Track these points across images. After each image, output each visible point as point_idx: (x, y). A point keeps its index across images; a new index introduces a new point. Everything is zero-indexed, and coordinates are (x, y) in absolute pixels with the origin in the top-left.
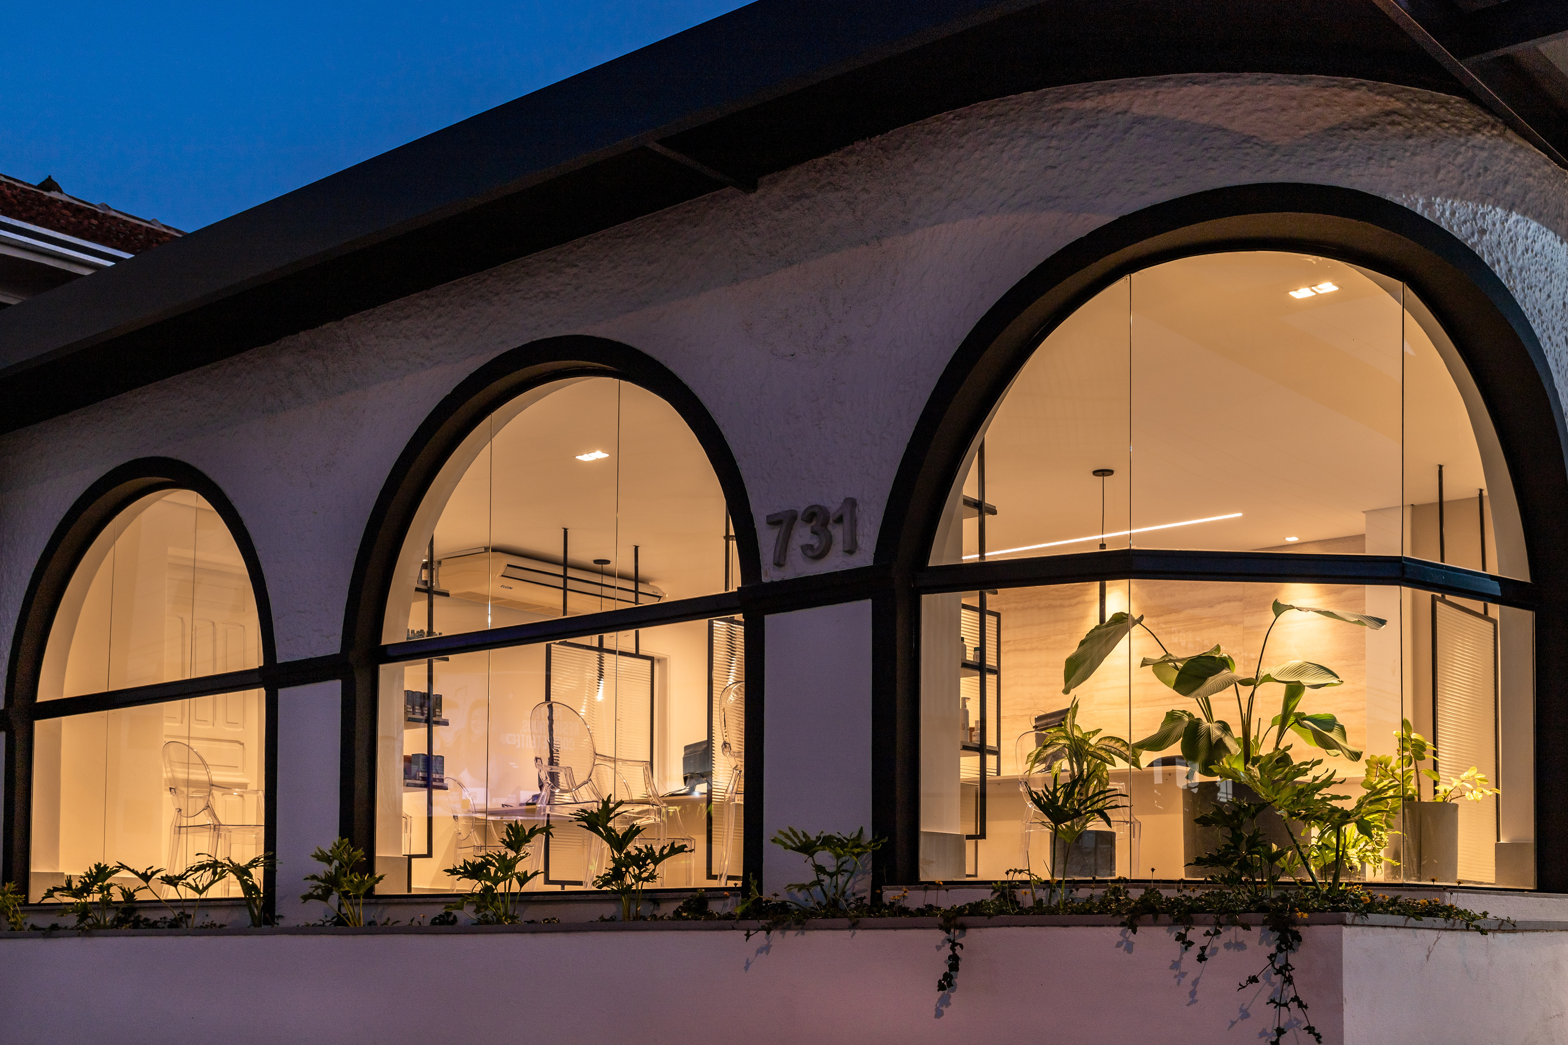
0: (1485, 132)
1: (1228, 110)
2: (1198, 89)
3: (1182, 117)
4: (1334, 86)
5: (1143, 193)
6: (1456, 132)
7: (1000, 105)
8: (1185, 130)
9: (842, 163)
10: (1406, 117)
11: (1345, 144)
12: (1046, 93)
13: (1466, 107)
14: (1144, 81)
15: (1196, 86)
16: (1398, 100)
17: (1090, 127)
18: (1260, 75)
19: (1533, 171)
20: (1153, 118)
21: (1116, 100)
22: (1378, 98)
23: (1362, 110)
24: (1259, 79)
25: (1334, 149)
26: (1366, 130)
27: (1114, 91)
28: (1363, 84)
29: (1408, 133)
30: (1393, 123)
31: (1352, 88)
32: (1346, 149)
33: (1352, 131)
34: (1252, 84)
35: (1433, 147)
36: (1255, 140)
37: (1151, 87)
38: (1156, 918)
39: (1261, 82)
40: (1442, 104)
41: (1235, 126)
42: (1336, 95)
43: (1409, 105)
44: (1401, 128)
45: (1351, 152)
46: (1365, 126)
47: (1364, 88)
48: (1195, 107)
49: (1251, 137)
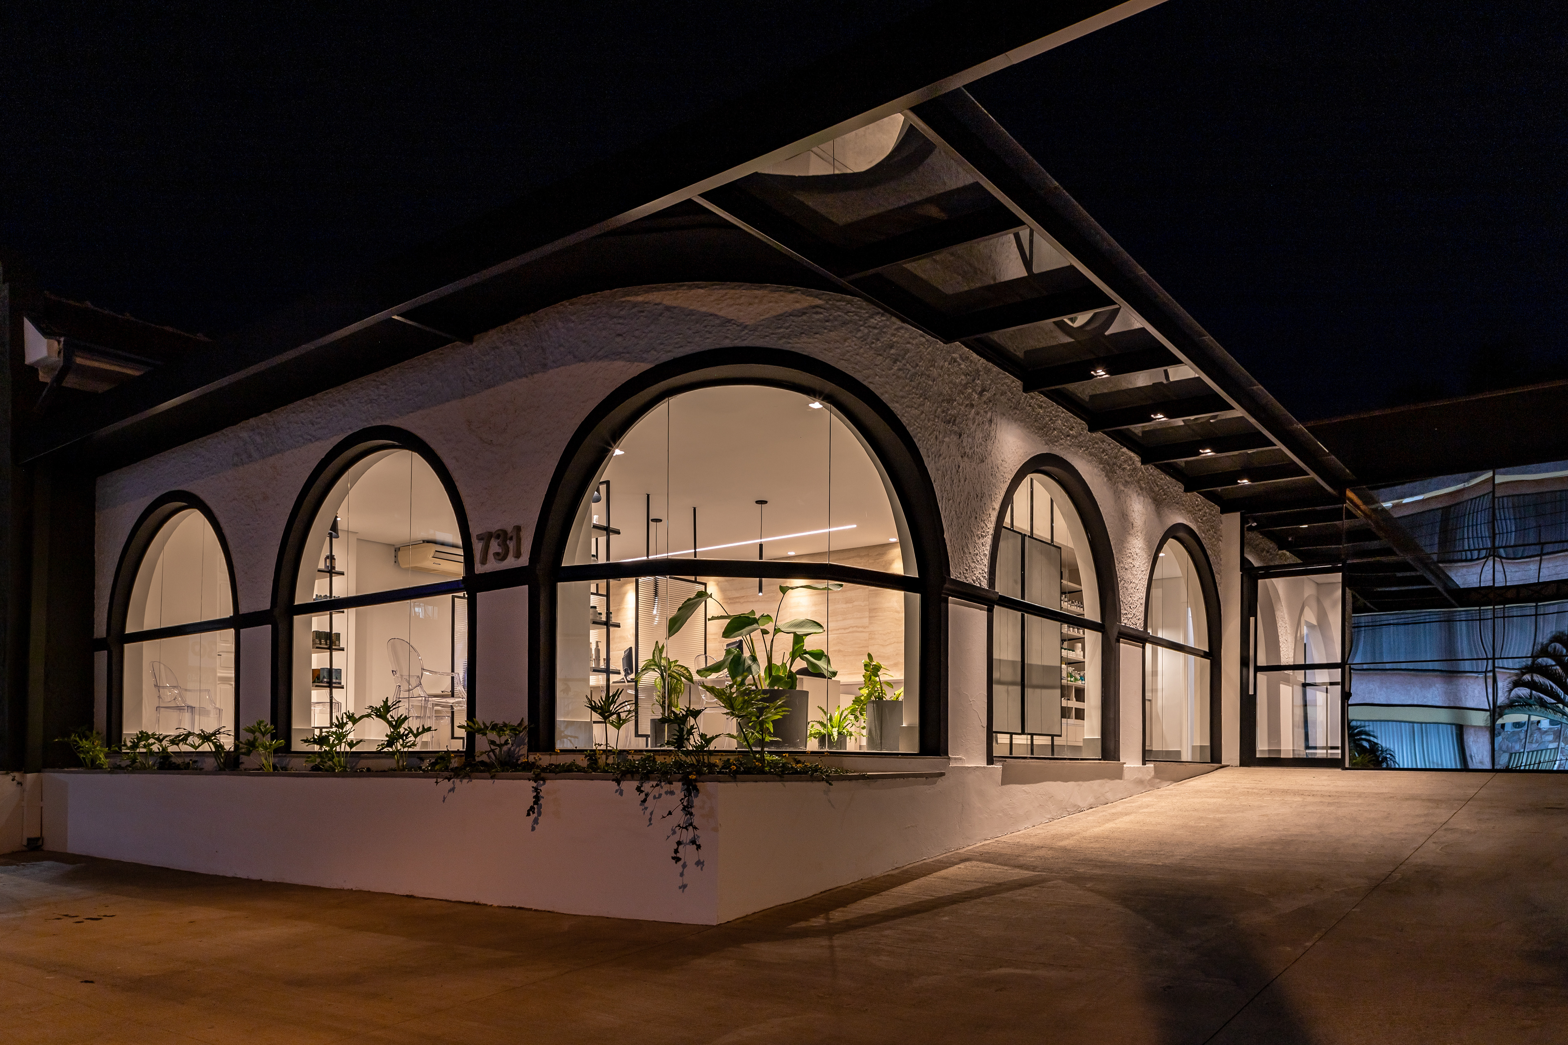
0: (877, 318)
1: (719, 304)
3: (691, 308)
4: (781, 291)
5: (670, 351)
8: (693, 315)
9: (514, 329)
10: (825, 309)
11: (788, 325)
12: (617, 292)
13: (864, 303)
16: (820, 299)
18: (737, 284)
19: (911, 341)
20: (675, 308)
21: (655, 296)
22: (808, 298)
23: (798, 305)
24: (735, 286)
26: (800, 316)
28: (798, 290)
29: (826, 319)
30: (817, 313)
31: (792, 292)
32: (788, 328)
33: (791, 317)
34: (733, 289)
35: (842, 327)
36: (733, 322)
37: (674, 290)
38: (633, 776)
41: (721, 314)
42: (782, 296)
44: (822, 316)
45: (791, 329)
46: (800, 314)
47: (799, 292)
48: (699, 301)
49: (732, 320)
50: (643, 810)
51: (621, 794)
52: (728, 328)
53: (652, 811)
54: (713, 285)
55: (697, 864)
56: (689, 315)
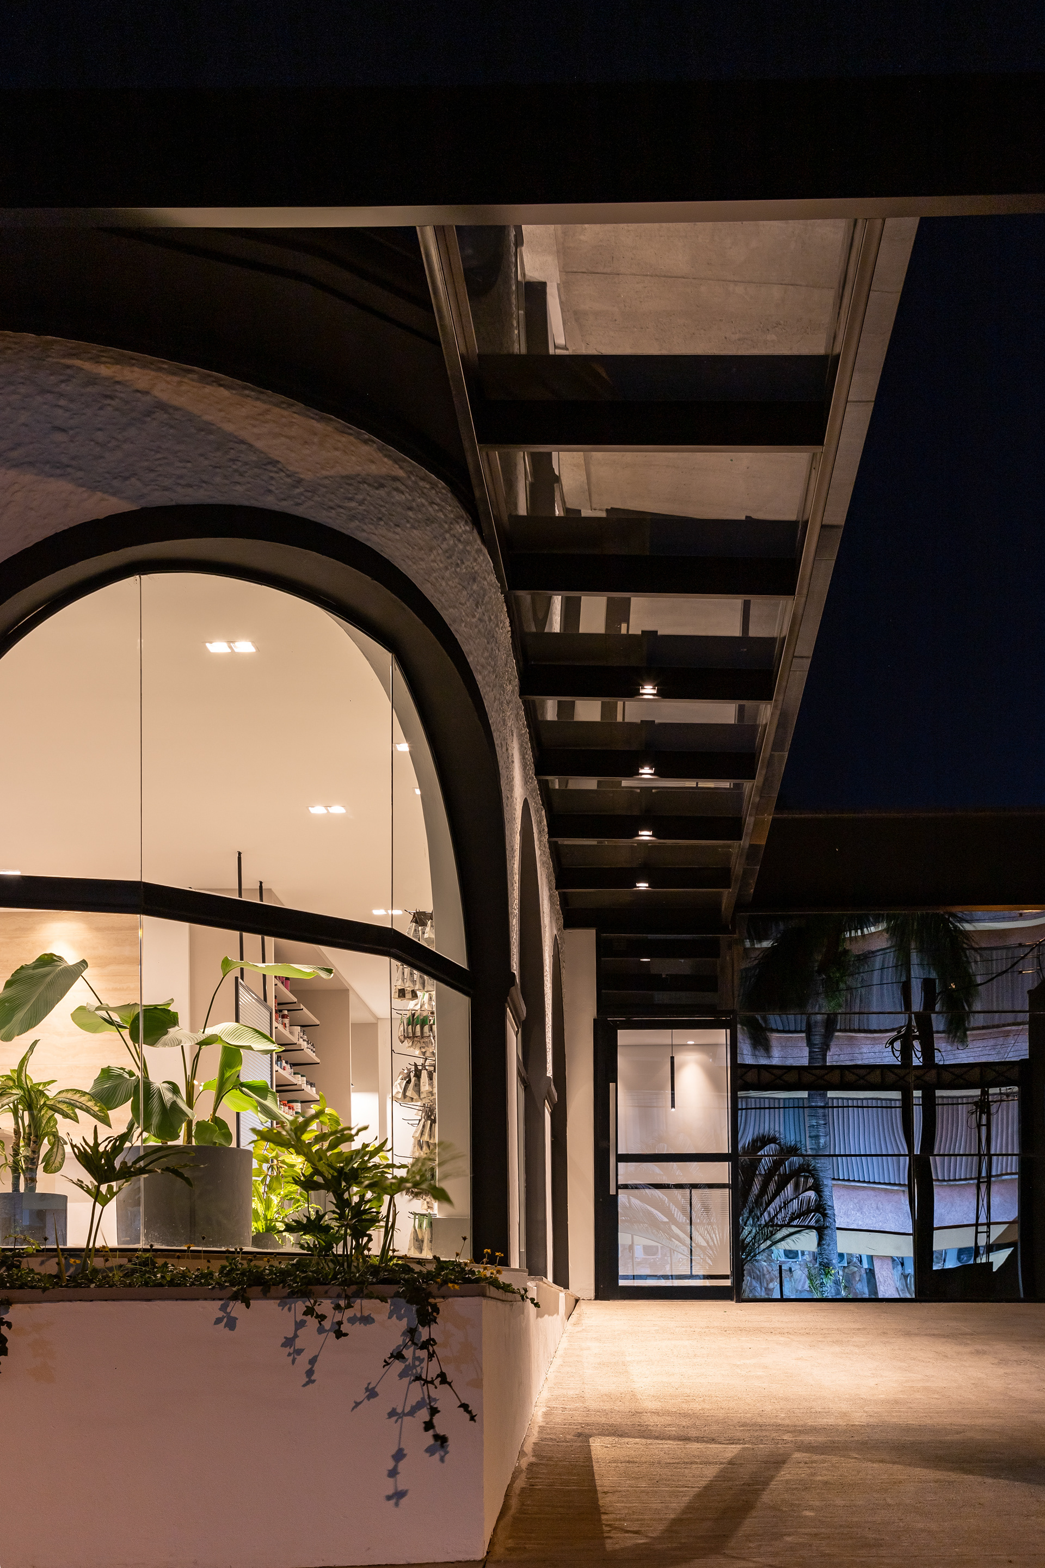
1: (255, 426)
2: (224, 392)
3: (207, 418)
4: (350, 434)
6: (443, 517)
8: (211, 432)
10: (406, 486)
12: (50, 342)
14: (169, 365)
15: (222, 388)
16: (402, 467)
18: (283, 398)
20: (176, 408)
21: (135, 375)
22: (385, 459)
23: (373, 466)
24: (282, 402)
25: (351, 499)
26: (375, 488)
27: (136, 365)
28: (373, 441)
29: (409, 504)
30: (397, 490)
31: (364, 441)
32: (361, 503)
34: (278, 405)
35: (429, 525)
37: (175, 374)
38: (267, 1291)
39: (285, 406)
40: (433, 485)
42: (352, 444)
43: (409, 476)
44: (403, 497)
45: (364, 507)
46: (376, 484)
47: (374, 445)
48: (220, 410)
49: (278, 462)
50: (289, 1355)
51: (231, 1324)
52: (272, 474)
53: (315, 1357)
54: (245, 388)
55: (430, 1451)
56: (202, 430)
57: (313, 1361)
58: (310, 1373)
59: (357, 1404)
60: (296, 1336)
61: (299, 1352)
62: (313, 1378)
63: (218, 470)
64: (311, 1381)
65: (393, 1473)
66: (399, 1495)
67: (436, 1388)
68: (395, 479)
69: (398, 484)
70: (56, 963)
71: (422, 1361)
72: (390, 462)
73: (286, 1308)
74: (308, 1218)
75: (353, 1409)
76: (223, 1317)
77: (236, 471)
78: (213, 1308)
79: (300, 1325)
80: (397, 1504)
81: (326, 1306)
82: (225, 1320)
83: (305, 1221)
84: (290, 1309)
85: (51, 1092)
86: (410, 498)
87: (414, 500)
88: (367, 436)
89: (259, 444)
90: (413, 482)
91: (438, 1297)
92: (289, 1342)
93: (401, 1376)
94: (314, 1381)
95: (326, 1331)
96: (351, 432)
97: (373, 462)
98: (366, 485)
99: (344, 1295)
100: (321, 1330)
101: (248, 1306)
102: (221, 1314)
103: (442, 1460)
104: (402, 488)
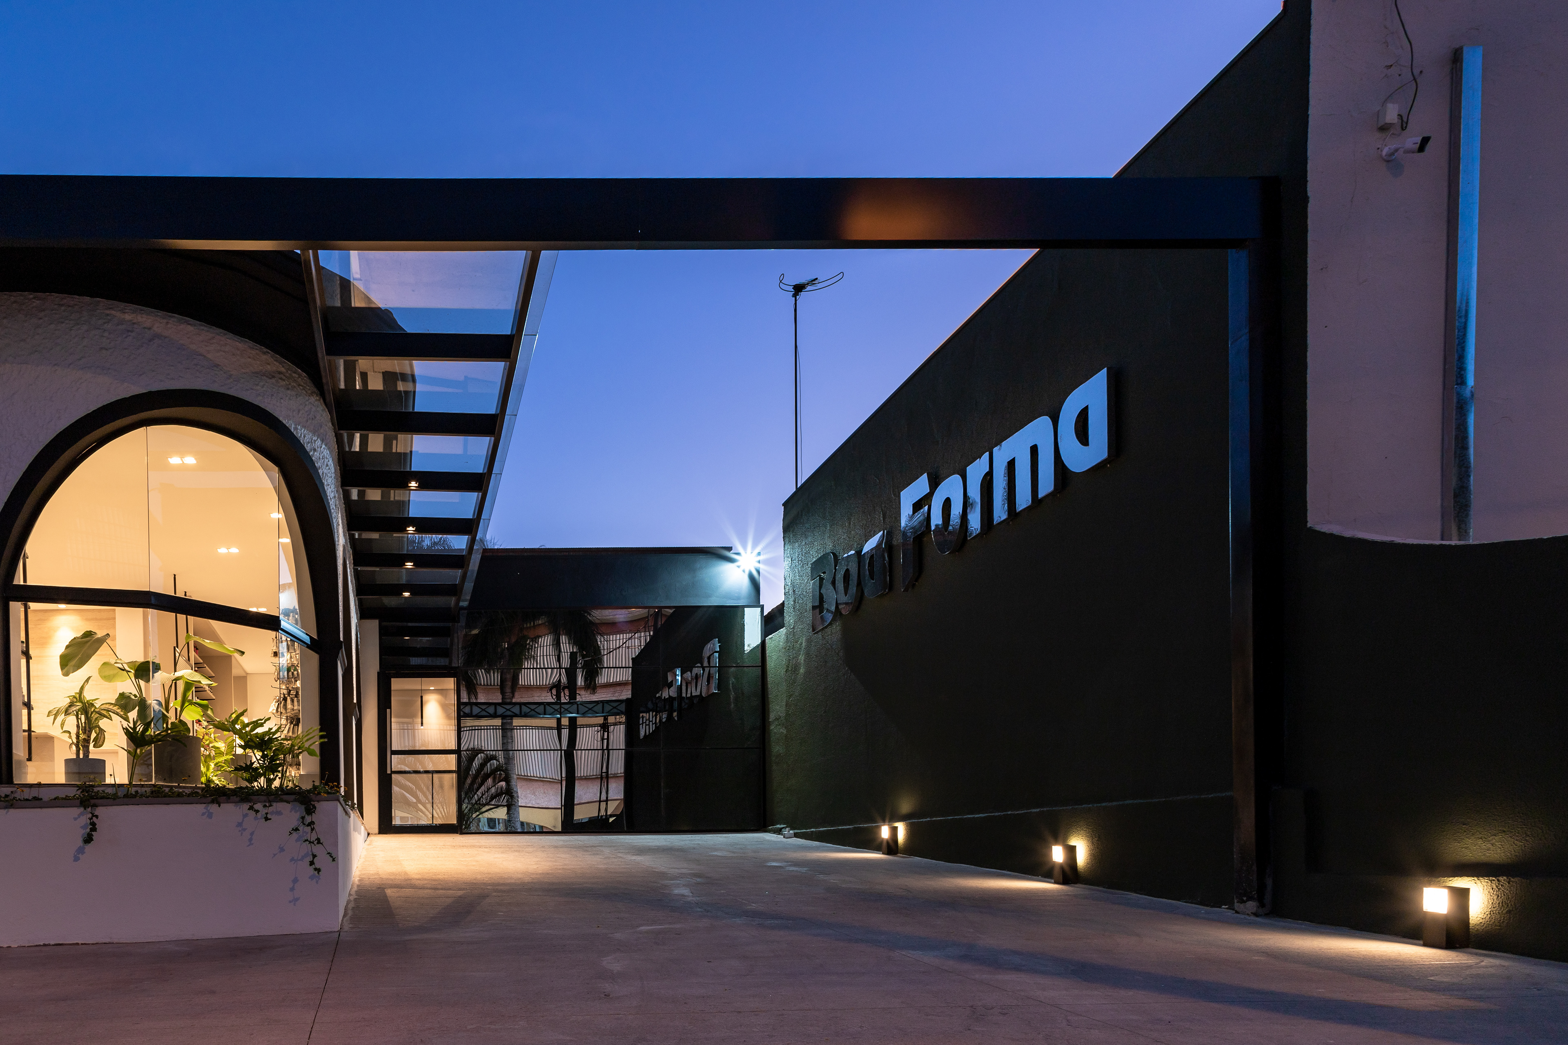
0: (314, 396)
1: (206, 346)
2: (190, 328)
4: (257, 349)
5: (162, 381)
6: (305, 393)
7: (68, 300)
8: (184, 350)
10: (286, 377)
11: (261, 384)
12: (99, 302)
13: (308, 380)
14: (161, 313)
15: (189, 326)
16: (283, 367)
17: (128, 331)
18: (221, 330)
19: (327, 424)
20: (166, 337)
21: (143, 319)
22: (275, 363)
23: (268, 367)
25: (257, 385)
27: (143, 313)
28: (268, 353)
29: (287, 387)
30: (281, 379)
31: (264, 353)
32: (263, 387)
34: (218, 334)
35: (297, 398)
36: (220, 368)
37: (164, 318)
39: (222, 334)
40: (300, 375)
42: (258, 354)
43: (287, 371)
44: (284, 383)
45: (264, 389)
46: (271, 377)
47: (269, 355)
48: (189, 338)
49: (219, 365)
50: (240, 831)
52: (217, 372)
53: (254, 832)
54: (202, 325)
55: (312, 878)
56: (179, 349)
57: (252, 834)
58: (250, 840)
59: (275, 855)
60: (243, 821)
61: (245, 830)
62: (252, 842)
63: (188, 370)
64: (251, 844)
65: (292, 889)
66: (296, 900)
67: (315, 845)
68: (280, 373)
69: (282, 376)
70: (93, 636)
71: (307, 833)
72: (278, 364)
73: (238, 807)
74: (246, 764)
75: (273, 857)
76: (206, 812)
77: (197, 370)
78: (200, 808)
79: (245, 816)
80: (295, 905)
81: (258, 806)
82: (207, 813)
83: (244, 766)
84: (240, 808)
85: (97, 704)
86: (288, 383)
87: (290, 384)
88: (265, 350)
89: (210, 356)
90: (289, 374)
91: (316, 801)
92: (240, 824)
93: (297, 841)
94: (253, 844)
95: (259, 819)
96: (257, 347)
97: (268, 364)
98: (265, 377)
99: (268, 801)
100: (256, 818)
101: (219, 806)
102: (205, 811)
103: (317, 882)
104: (284, 378)
